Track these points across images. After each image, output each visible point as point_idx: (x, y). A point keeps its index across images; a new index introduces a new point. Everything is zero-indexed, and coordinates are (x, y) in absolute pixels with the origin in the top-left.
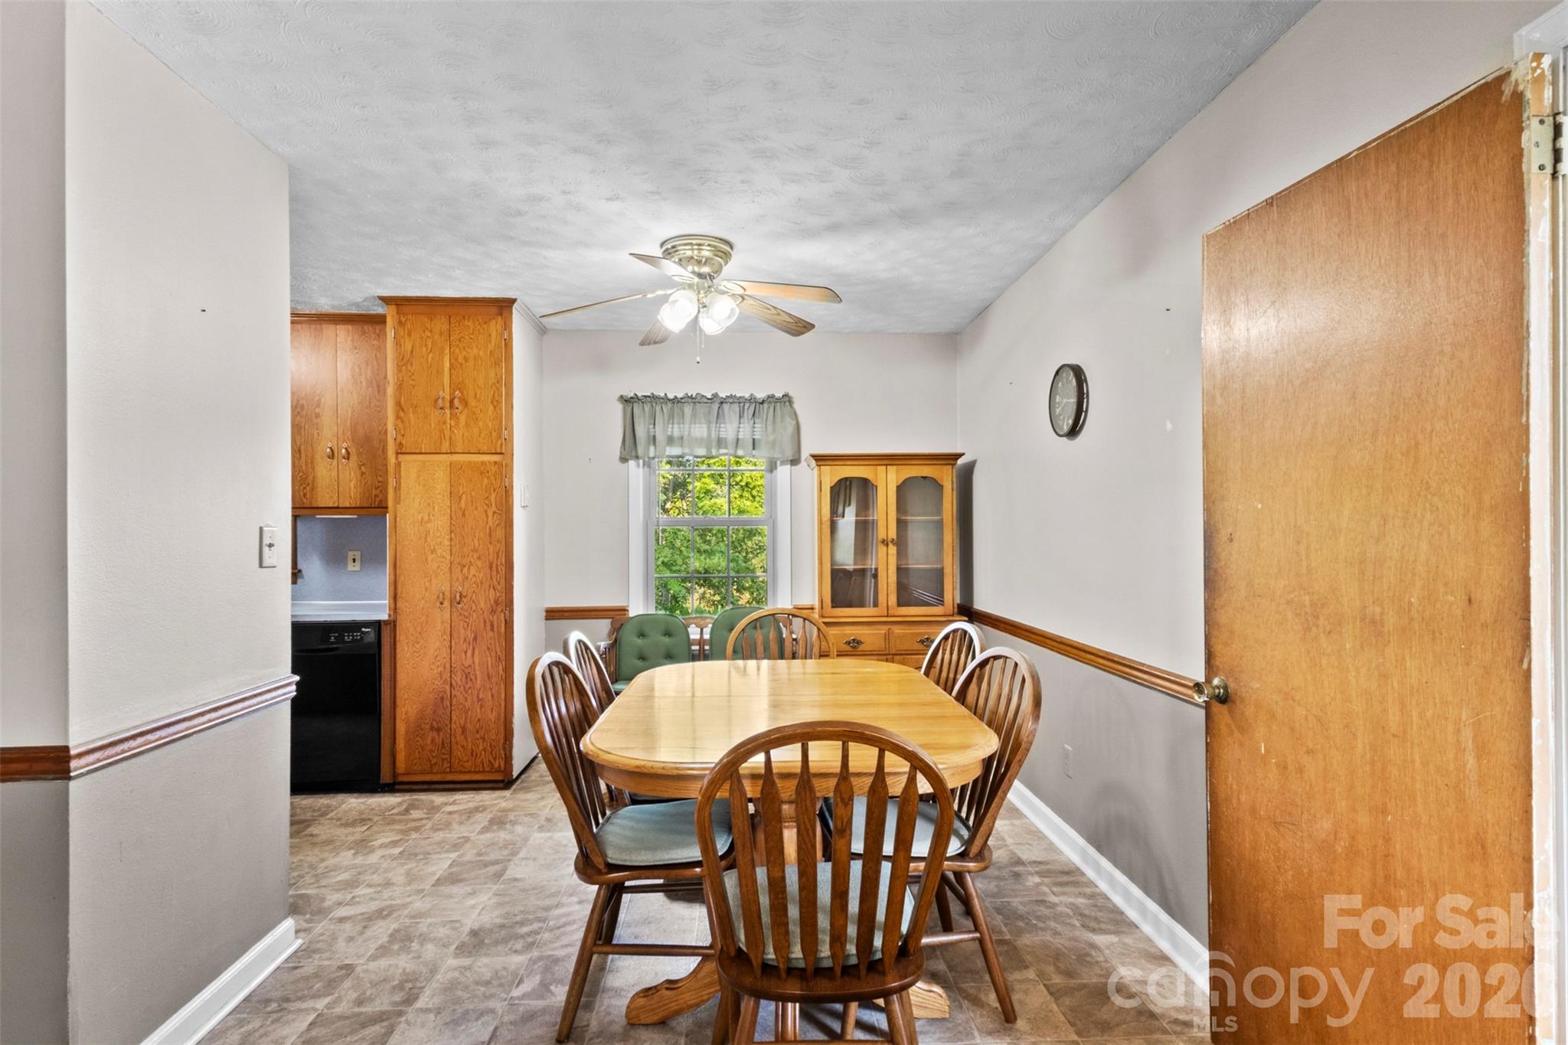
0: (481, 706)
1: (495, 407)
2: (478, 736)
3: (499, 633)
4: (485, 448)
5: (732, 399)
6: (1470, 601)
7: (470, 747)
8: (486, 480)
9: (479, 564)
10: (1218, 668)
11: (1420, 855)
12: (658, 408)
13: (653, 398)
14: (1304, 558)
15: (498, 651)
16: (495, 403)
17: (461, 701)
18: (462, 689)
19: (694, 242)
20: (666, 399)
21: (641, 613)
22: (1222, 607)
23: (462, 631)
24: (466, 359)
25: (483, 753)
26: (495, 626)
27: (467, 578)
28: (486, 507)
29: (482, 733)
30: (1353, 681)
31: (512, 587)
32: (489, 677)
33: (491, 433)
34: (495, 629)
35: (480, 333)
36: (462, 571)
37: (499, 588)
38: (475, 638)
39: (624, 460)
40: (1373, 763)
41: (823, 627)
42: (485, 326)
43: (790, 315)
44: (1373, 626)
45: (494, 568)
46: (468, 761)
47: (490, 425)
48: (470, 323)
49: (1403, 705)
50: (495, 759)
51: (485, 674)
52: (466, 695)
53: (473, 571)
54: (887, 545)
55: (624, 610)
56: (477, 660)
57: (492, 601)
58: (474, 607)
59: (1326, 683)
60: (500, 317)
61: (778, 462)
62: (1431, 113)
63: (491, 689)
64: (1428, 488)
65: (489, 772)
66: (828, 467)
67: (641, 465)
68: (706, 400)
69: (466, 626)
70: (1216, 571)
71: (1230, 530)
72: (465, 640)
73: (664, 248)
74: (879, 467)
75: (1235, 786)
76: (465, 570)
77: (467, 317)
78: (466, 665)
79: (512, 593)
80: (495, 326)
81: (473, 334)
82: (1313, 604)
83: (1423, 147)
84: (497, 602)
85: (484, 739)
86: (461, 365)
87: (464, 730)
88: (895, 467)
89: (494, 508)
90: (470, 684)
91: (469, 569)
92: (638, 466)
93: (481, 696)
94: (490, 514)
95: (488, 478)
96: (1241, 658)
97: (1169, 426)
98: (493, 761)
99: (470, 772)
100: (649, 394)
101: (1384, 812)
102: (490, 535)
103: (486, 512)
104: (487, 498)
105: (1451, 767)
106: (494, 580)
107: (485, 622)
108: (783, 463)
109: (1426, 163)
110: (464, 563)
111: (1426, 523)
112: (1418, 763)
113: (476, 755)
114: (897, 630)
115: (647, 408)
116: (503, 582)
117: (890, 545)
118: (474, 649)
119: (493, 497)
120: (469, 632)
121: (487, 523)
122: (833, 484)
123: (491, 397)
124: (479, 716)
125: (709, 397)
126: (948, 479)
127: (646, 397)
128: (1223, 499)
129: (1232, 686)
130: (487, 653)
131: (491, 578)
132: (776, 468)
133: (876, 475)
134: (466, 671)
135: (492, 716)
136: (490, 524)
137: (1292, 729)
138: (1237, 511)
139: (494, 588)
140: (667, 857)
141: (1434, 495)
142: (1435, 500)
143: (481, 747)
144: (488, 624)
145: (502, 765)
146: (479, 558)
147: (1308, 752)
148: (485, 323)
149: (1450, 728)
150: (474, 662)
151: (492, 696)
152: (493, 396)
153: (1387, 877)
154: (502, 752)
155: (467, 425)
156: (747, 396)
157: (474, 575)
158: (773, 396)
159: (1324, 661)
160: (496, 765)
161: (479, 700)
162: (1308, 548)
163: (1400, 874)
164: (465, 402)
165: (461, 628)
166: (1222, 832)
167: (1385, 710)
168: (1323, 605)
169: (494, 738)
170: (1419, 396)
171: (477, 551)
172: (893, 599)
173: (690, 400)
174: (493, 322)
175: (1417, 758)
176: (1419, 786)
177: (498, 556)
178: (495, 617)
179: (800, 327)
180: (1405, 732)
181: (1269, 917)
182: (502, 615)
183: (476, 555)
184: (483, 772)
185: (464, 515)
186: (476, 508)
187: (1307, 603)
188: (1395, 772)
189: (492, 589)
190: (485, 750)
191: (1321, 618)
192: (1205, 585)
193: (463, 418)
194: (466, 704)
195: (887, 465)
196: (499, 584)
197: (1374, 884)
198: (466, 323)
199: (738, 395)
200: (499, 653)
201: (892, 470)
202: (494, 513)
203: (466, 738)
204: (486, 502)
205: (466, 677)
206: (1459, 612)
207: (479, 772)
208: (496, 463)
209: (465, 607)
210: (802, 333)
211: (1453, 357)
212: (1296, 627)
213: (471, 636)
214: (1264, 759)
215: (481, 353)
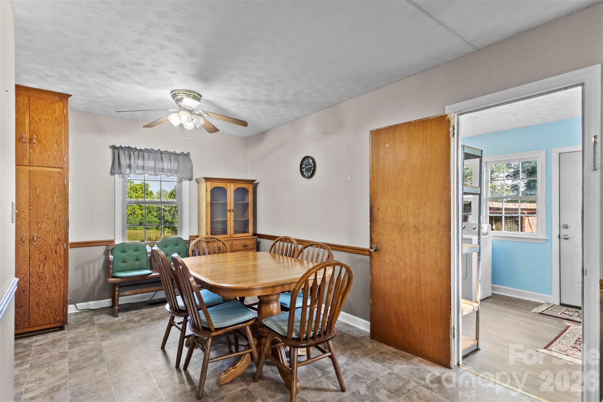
0: (49, 292)
1: (58, 146)
2: (47, 307)
3: (60, 255)
4: (52, 165)
5: (166, 152)
6: (439, 222)
7: (41, 313)
8: (52, 180)
9: (48, 222)
10: (374, 242)
11: (427, 278)
12: (132, 153)
13: (129, 148)
14: (399, 214)
15: (60, 263)
16: (58, 143)
17: (36, 290)
18: (37, 284)
19: (188, 93)
20: (136, 149)
21: (121, 242)
22: (376, 227)
23: (37, 255)
24: (40, 120)
25: (50, 314)
26: (58, 251)
27: (40, 229)
28: (52, 194)
29: (49, 304)
30: (412, 242)
31: (68, 232)
32: (54, 277)
33: (56, 157)
34: (58, 253)
35: (49, 108)
36: (37, 225)
37: (61, 233)
38: (45, 258)
39: (112, 173)
40: (417, 259)
41: (224, 242)
42: (52, 105)
43: (213, 126)
44: (417, 229)
45: (57, 224)
46: (40, 320)
47: (55, 153)
48: (43, 102)
49: (424, 245)
50: (57, 316)
51: (52, 276)
52: (39, 287)
53: (44, 225)
54: (231, 212)
55: (113, 241)
56: (46, 269)
57: (56, 240)
58: (45, 243)
59: (405, 243)
60: (61, 102)
61: (183, 179)
62: (431, 118)
63: (55, 283)
64: (430, 198)
65: (54, 323)
66: (210, 182)
67: (121, 177)
68: (154, 152)
69: (39, 252)
70: (374, 217)
71: (378, 207)
72: (39, 259)
73: (172, 93)
74: (228, 183)
75: (379, 272)
76: (39, 225)
77: (40, 99)
78: (40, 273)
79: (68, 235)
80: (58, 106)
81: (44, 107)
82: (402, 225)
83: (429, 125)
84: (59, 240)
85: (50, 308)
86: (37, 122)
87: (38, 305)
88: (233, 184)
89: (57, 194)
90: (42, 281)
91: (42, 224)
92: (120, 177)
93: (49, 286)
94: (55, 197)
95: (54, 180)
96: (381, 239)
97: (349, 178)
98: (56, 317)
99: (42, 325)
100: (127, 146)
101: (419, 270)
102: (55, 207)
103: (53, 196)
104: (53, 189)
105: (435, 257)
106: (58, 229)
107: (52, 250)
108: (185, 180)
109: (430, 129)
110: (39, 221)
111: (429, 206)
112: (427, 258)
113: (46, 316)
114: (235, 242)
115: (126, 152)
116: (63, 230)
117: (232, 212)
118: (44, 264)
119: (57, 189)
120: (41, 255)
121: (53, 201)
122: (211, 189)
123: (55, 140)
124: (48, 297)
125: (156, 150)
126: (250, 188)
127: (126, 147)
128: (376, 199)
129: (378, 246)
130: (53, 265)
131: (56, 228)
132: (182, 182)
133: (227, 186)
134: (40, 275)
135: (56, 296)
136: (55, 201)
137: (396, 255)
138: (380, 202)
139: (57, 233)
140: (237, 321)
141: (431, 200)
142: (432, 201)
143: (49, 312)
144: (54, 251)
145: (62, 318)
146: (48, 219)
147: (400, 260)
148: (52, 103)
149: (434, 249)
150: (44, 270)
151: (56, 286)
152: (57, 140)
153: (420, 284)
154: (62, 312)
155: (40, 152)
156: (172, 151)
157: (45, 227)
158: (183, 153)
159: (405, 238)
160: (58, 319)
161: (47, 288)
162: (401, 211)
163: (423, 283)
164: (39, 141)
165: (37, 254)
166: (375, 284)
167: (420, 247)
168: (404, 225)
169: (57, 306)
170: (428, 178)
171: (47, 215)
172: (232, 231)
173: (147, 151)
174: (57, 104)
175: (427, 257)
176: (427, 263)
177: (60, 218)
178: (58, 247)
179: (214, 130)
180: (424, 252)
181: (389, 302)
182: (62, 246)
183: (46, 217)
184: (51, 323)
185: (38, 197)
186: (46, 194)
187: (400, 224)
188: (422, 260)
189: (56, 233)
190: (51, 313)
191: (404, 227)
192: (370, 221)
193: (38, 149)
194: (39, 292)
195: (230, 183)
196: (60, 231)
197: (417, 287)
198: (40, 101)
199: (169, 151)
200: (60, 264)
201: (232, 185)
202: (58, 197)
203: (39, 309)
204: (53, 191)
205: (40, 278)
206: (437, 225)
207: (48, 324)
208: (58, 172)
209: (39, 243)
210: (213, 132)
211: (435, 171)
212: (397, 230)
213: (42, 257)
214: (388, 263)
215: (50, 118)
